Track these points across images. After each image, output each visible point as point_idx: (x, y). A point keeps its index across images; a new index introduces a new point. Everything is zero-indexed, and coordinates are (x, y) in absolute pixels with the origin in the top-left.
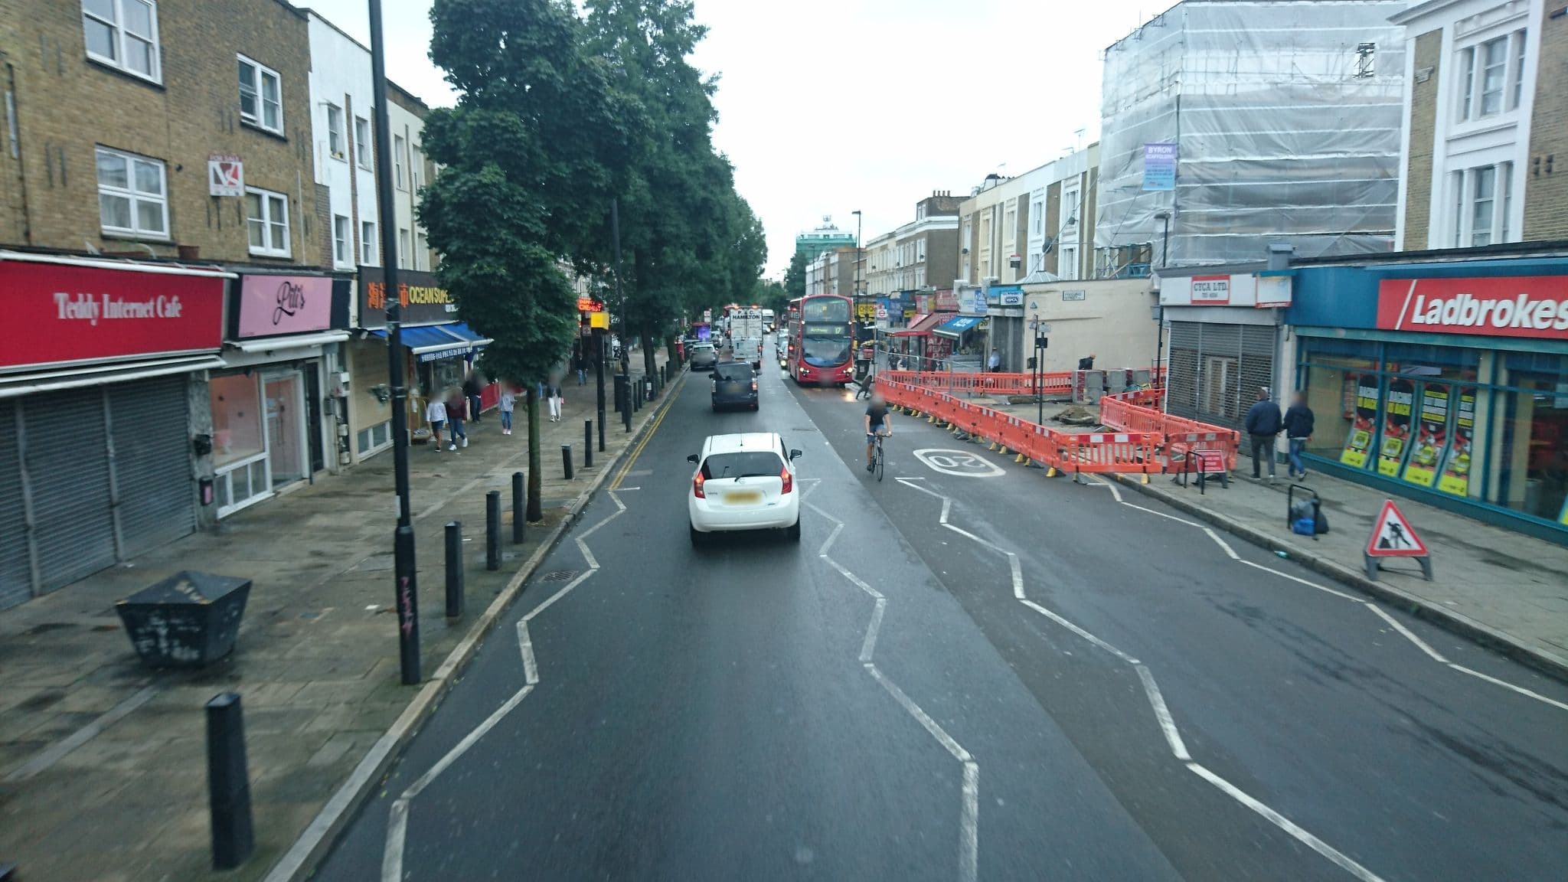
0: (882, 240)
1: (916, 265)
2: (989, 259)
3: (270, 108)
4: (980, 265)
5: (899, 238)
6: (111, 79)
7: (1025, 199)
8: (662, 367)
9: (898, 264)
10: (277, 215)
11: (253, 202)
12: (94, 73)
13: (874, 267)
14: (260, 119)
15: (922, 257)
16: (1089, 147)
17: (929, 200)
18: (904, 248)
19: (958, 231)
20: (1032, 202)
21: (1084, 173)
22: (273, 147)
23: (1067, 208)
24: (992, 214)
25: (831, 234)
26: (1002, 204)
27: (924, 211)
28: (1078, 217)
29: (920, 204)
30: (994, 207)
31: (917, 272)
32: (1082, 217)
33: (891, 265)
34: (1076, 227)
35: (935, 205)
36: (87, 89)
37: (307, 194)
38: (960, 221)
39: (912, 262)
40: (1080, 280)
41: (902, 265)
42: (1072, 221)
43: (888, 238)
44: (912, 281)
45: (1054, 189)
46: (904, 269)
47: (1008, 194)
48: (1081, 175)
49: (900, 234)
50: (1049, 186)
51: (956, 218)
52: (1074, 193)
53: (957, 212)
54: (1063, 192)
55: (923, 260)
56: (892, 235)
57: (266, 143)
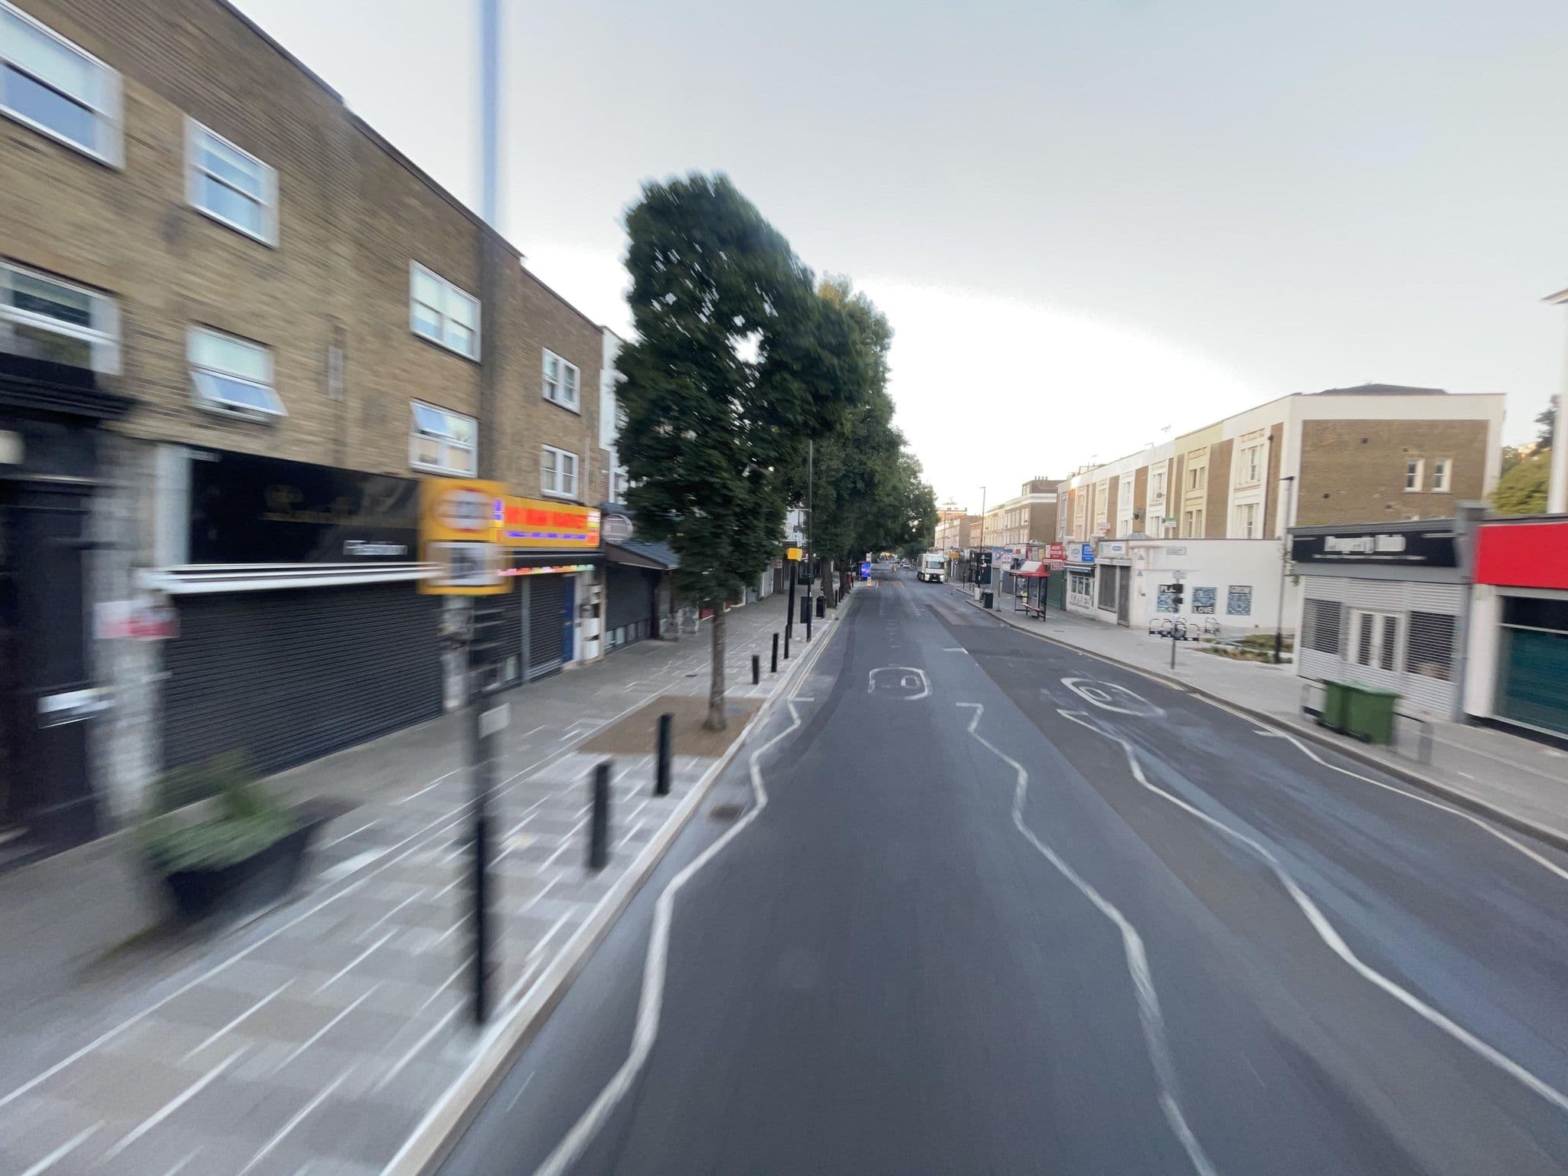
0: (994, 510)
1: (1020, 527)
2: (1083, 523)
3: (570, 392)
4: (1075, 528)
5: (1007, 508)
6: (432, 350)
7: (1115, 482)
8: (836, 591)
9: (1007, 526)
10: (568, 469)
11: (550, 456)
12: (419, 344)
13: (987, 528)
14: (561, 398)
15: (1026, 521)
16: (1176, 439)
17: (1033, 482)
18: (1011, 516)
19: (1056, 503)
20: (1121, 482)
21: (1171, 460)
22: (569, 419)
23: (1153, 486)
24: (1086, 490)
25: (953, 507)
26: (1094, 485)
27: (1028, 489)
28: (1165, 492)
29: (1024, 485)
30: (1088, 486)
31: (1022, 532)
32: (1169, 492)
33: (1001, 526)
34: (1164, 500)
35: (1037, 486)
36: (411, 356)
37: (594, 455)
38: (1058, 497)
39: (1017, 525)
40: (1166, 539)
41: (1009, 527)
42: (1160, 495)
43: (999, 509)
44: (1017, 538)
45: (1142, 474)
46: (1011, 529)
47: (1101, 477)
48: (1168, 461)
49: (1008, 505)
50: (1137, 470)
51: (1055, 495)
52: (1160, 475)
53: (1055, 491)
54: (1150, 473)
55: (1026, 524)
56: (1002, 507)
57: (563, 416)
